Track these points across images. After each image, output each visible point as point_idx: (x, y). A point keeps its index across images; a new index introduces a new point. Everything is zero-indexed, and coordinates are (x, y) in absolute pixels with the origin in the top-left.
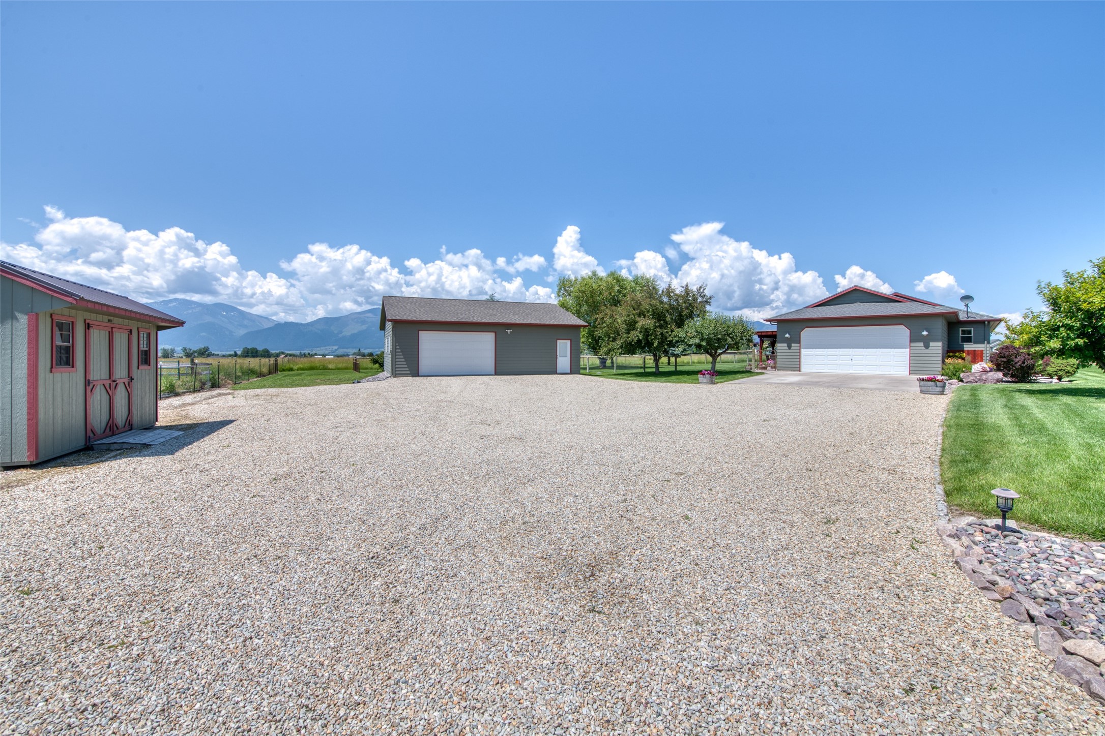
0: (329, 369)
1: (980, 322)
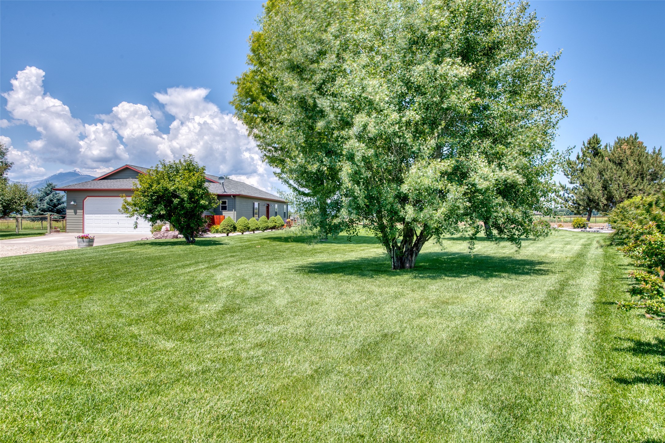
1: (229, 196)
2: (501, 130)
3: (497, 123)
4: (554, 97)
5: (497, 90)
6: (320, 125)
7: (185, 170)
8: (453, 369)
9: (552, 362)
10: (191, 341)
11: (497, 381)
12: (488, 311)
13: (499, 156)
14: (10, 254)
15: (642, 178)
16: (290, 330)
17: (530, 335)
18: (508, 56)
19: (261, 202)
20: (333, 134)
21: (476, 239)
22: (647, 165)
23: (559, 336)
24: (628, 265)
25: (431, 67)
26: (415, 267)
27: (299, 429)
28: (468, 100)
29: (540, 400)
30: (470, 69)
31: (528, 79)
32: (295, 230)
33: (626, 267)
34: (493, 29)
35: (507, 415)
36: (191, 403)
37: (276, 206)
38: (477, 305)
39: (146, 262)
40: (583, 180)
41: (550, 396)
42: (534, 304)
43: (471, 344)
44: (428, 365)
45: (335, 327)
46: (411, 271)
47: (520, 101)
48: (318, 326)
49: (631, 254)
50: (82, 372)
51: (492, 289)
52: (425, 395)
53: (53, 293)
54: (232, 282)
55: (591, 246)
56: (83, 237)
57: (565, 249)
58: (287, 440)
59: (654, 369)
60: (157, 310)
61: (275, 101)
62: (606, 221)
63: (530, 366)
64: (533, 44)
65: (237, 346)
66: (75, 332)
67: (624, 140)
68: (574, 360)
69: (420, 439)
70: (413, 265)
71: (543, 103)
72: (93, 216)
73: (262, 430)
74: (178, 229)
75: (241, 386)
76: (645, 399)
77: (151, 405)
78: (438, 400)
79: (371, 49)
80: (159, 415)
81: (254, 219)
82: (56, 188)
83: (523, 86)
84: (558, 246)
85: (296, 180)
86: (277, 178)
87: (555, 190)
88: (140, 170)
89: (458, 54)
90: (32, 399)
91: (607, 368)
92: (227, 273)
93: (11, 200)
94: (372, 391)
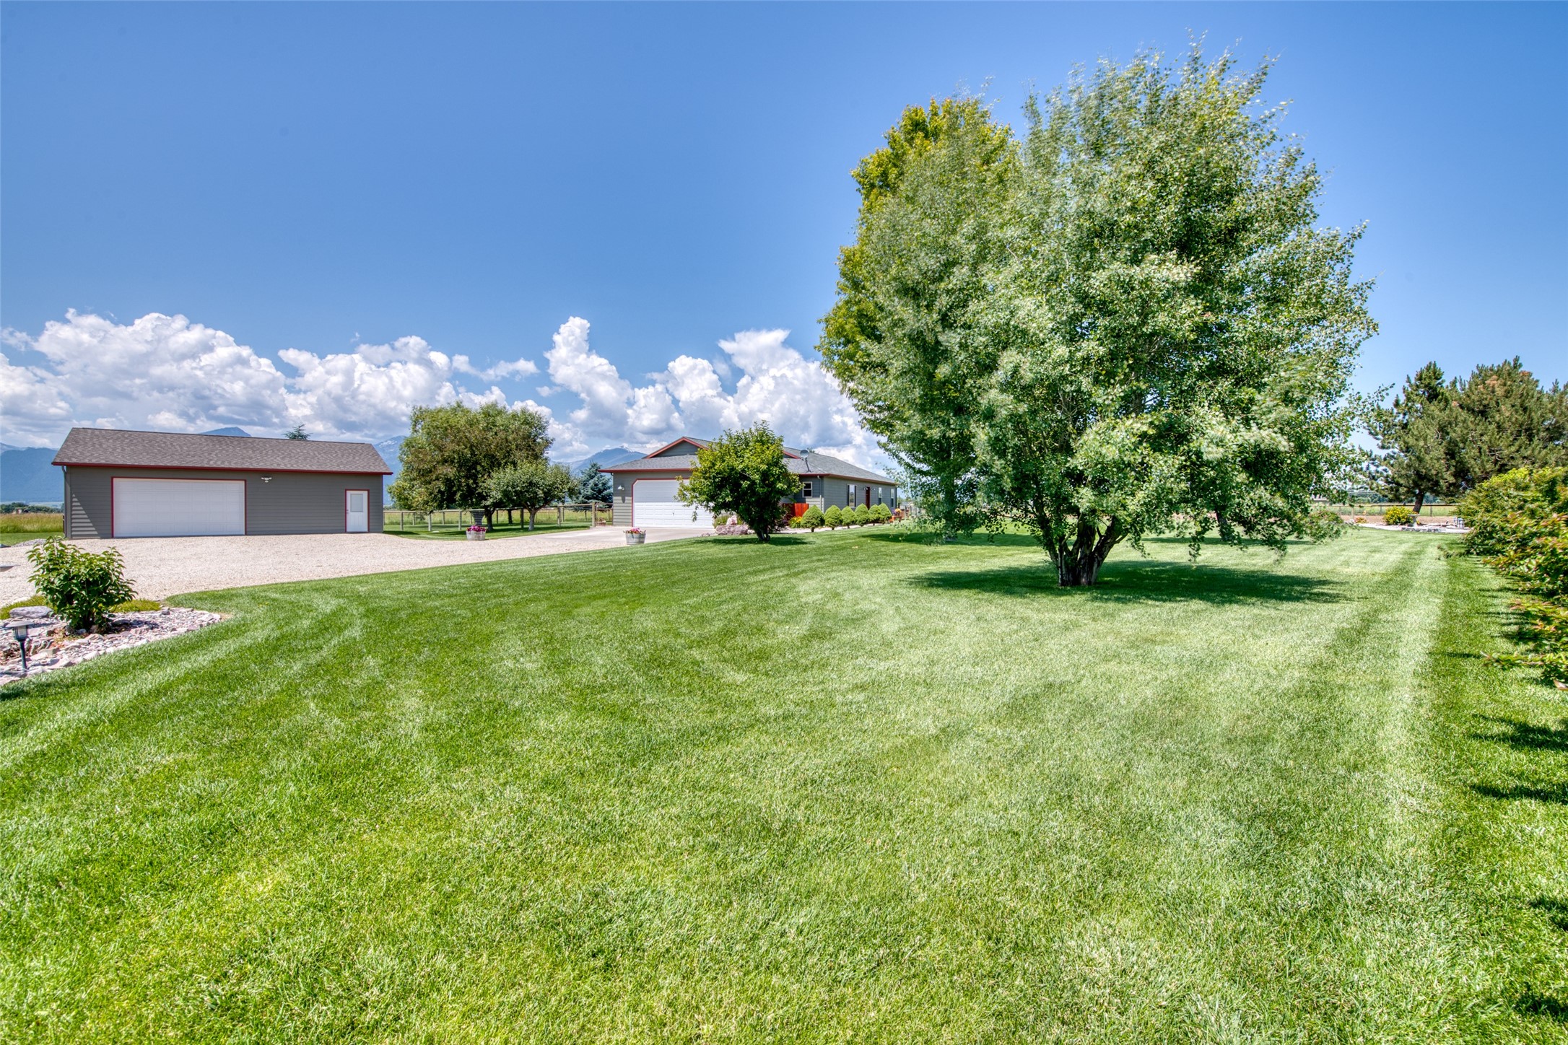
1: (814, 476)
2: (1250, 362)
3: (1243, 352)
4: (1351, 303)
5: (1244, 298)
6: (943, 370)
7: (757, 441)
8: (1165, 746)
9: (1347, 750)
10: (767, 674)
11: (1245, 773)
12: (1226, 657)
13: (1244, 407)
14: (553, 551)
15: (1530, 438)
16: (904, 669)
17: (1304, 702)
18: (1263, 241)
19: (860, 485)
20: (965, 383)
21: (1203, 540)
22: (1539, 413)
23: (1362, 707)
24: (1500, 590)
25: (1122, 272)
26: (1095, 583)
27: (921, 812)
28: (1189, 317)
29: (1325, 809)
30: (1192, 267)
31: (1301, 276)
32: (907, 524)
33: (1495, 594)
34: (1236, 199)
35: (1264, 829)
36: (769, 757)
37: (880, 489)
38: (1205, 647)
39: (708, 565)
40: (1405, 443)
41: (1344, 805)
42: (1312, 649)
43: (1196, 709)
44: (1123, 736)
45: (970, 669)
46: (1089, 590)
47: (1286, 313)
48: (944, 665)
49: (1512, 570)
50: (635, 704)
51: (1233, 623)
52: (1118, 782)
53: (600, 602)
54: (820, 596)
55: (1422, 556)
56: (632, 532)
57: (1370, 560)
58: (903, 825)
59: (1555, 775)
60: (723, 630)
61: (879, 339)
62: (1454, 513)
63: (1305, 753)
64: (1311, 216)
65: (830, 686)
66: (626, 653)
67: (1492, 370)
68: (1391, 748)
69: (1111, 849)
70: (1093, 580)
71: (1330, 314)
72: (645, 505)
73: (866, 806)
74: (748, 522)
75: (836, 741)
76: (1537, 827)
77: (718, 755)
78: (1140, 792)
79: (1026, 251)
80: (730, 770)
81: (849, 508)
82: (602, 469)
83: (1292, 287)
84: (1357, 554)
85: (910, 451)
86: (882, 450)
87: (1353, 460)
88: (700, 443)
89: (1172, 246)
90: (580, 732)
91: (1458, 767)
92: (813, 583)
93: (553, 485)
94: (1031, 768)
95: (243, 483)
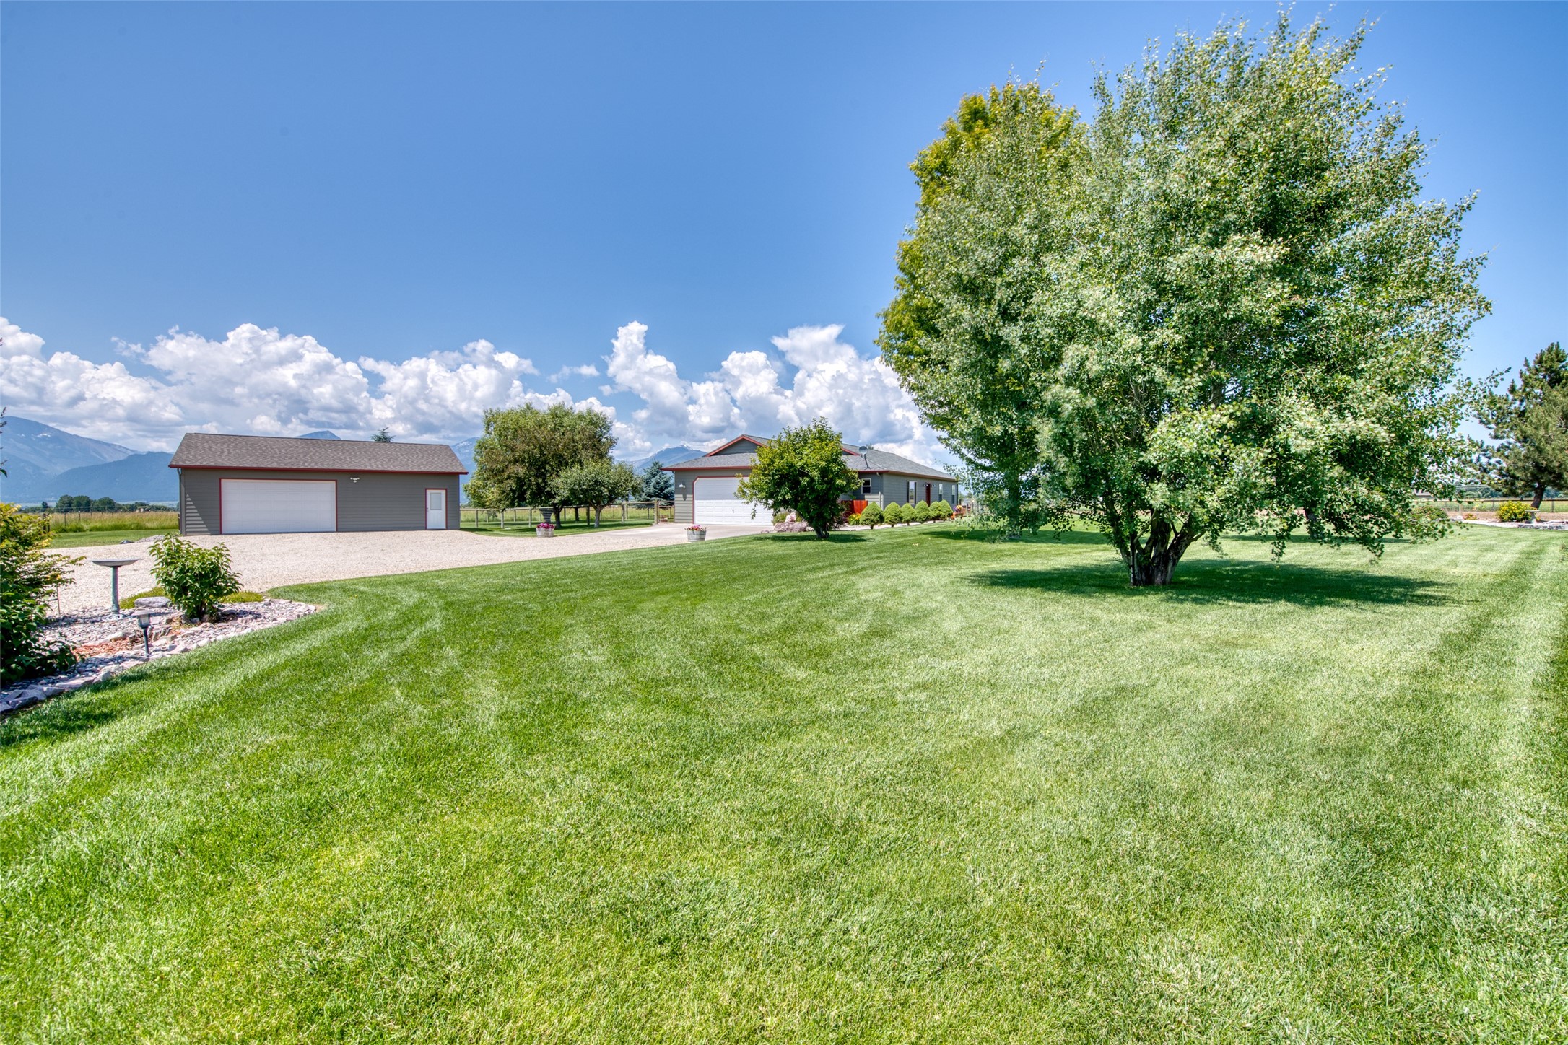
0: (147, 528)
1: (873, 473)
2: (1343, 348)
3: (1335, 337)
4: (1460, 281)
5: (1336, 280)
6: (1005, 365)
7: (815, 438)
8: (1248, 755)
9: (1455, 765)
10: (827, 671)
11: (1338, 786)
12: (1316, 663)
13: (1338, 396)
14: (617, 548)
16: (967, 668)
17: (1406, 712)
18: (1358, 217)
19: (918, 481)
20: (1028, 376)
21: (1289, 538)
23: (1472, 718)
25: (1201, 255)
26: (1171, 583)
27: (986, 815)
28: (1275, 301)
29: (1430, 828)
30: (1279, 248)
31: (1401, 253)
32: (967, 522)
34: (1327, 174)
35: (1359, 846)
36: (831, 755)
37: (941, 486)
38: (1293, 651)
39: (768, 562)
40: (1522, 432)
41: (1452, 824)
42: (1415, 655)
43: (1283, 716)
44: (1201, 743)
45: (1036, 670)
46: (1164, 590)
47: (1384, 294)
48: (1009, 666)
50: (698, 697)
51: (1324, 626)
52: (1196, 791)
53: (663, 598)
54: (880, 594)
55: (1542, 556)
56: (693, 529)
57: (1481, 560)
58: (967, 827)
60: (783, 626)
63: (1407, 766)
64: (1414, 188)
65: (891, 685)
66: (689, 647)
68: (1507, 764)
69: (1190, 861)
70: (1168, 579)
71: (1435, 293)
72: (705, 502)
73: (929, 806)
74: (807, 519)
75: (897, 740)
77: (780, 750)
78: (1221, 802)
79: (1094, 238)
80: (791, 766)
81: (909, 505)
82: (664, 467)
83: (1391, 266)
84: (1466, 553)
85: (971, 448)
86: (944, 446)
87: (1462, 451)
88: (759, 441)
89: (1255, 226)
90: (645, 724)
92: (873, 581)
93: (617, 483)
94: (1102, 774)
95: (334, 483)
